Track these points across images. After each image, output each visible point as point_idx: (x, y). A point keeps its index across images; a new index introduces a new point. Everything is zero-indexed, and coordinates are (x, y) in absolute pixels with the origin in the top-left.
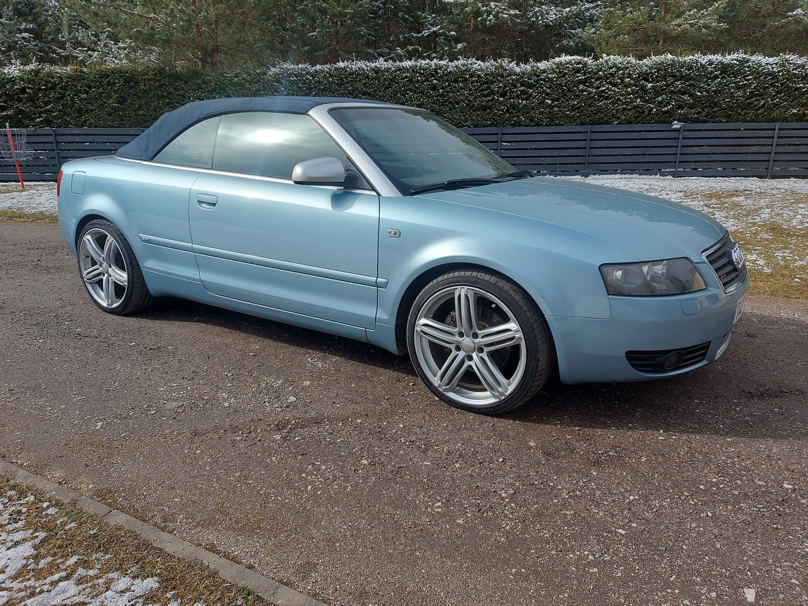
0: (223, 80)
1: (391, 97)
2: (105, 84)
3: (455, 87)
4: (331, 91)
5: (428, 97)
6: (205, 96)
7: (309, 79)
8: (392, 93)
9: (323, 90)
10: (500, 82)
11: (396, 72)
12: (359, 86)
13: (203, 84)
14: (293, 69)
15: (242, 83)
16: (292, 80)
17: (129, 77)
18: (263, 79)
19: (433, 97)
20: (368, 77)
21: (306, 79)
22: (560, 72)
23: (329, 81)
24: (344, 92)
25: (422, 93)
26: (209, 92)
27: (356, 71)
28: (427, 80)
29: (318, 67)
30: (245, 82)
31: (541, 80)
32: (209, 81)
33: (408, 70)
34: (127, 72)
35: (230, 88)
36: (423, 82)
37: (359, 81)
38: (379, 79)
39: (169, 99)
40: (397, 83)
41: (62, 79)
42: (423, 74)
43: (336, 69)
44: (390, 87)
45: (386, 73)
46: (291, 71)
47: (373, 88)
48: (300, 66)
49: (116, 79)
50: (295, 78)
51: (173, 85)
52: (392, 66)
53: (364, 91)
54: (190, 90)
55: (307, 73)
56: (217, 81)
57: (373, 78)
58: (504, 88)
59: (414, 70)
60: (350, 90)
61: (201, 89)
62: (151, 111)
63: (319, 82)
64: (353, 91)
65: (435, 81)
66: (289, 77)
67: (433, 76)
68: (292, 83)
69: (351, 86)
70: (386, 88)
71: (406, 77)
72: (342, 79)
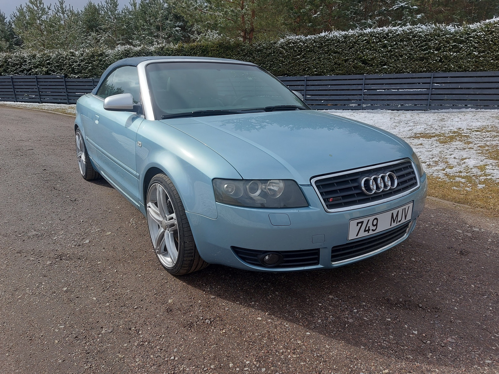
0: (252, 48)
1: (353, 54)
2: (193, 54)
3: (400, 45)
4: (314, 52)
5: (379, 52)
6: (241, 58)
7: (301, 45)
8: (354, 51)
9: (309, 51)
10: (436, 40)
11: (358, 37)
12: (332, 47)
13: (241, 51)
14: (292, 39)
15: (262, 49)
16: (291, 46)
17: (204, 49)
18: (274, 46)
19: (383, 52)
20: (339, 42)
21: (299, 45)
22: (488, 31)
23: (313, 45)
24: (322, 52)
25: (376, 50)
26: (243, 56)
27: (331, 38)
28: (380, 41)
29: (309, 37)
30: (264, 49)
31: (471, 37)
32: (244, 50)
33: (367, 35)
34: (203, 47)
35: (255, 53)
36: (377, 43)
37: (333, 44)
38: (346, 42)
40: (359, 44)
41: (173, 51)
42: (378, 37)
43: (319, 37)
44: (354, 47)
45: (352, 38)
46: (290, 41)
47: (342, 49)
48: (297, 37)
49: (198, 50)
50: (292, 45)
51: (225, 52)
52: (356, 33)
53: (335, 51)
54: (234, 55)
55: (301, 41)
56: (248, 49)
57: (342, 42)
58: (439, 44)
59: (371, 35)
60: (326, 51)
61: (239, 54)
63: (307, 46)
64: (328, 51)
65: (386, 42)
66: (289, 44)
67: (385, 38)
68: (291, 48)
69: (327, 48)
71: (365, 40)
72: (322, 44)
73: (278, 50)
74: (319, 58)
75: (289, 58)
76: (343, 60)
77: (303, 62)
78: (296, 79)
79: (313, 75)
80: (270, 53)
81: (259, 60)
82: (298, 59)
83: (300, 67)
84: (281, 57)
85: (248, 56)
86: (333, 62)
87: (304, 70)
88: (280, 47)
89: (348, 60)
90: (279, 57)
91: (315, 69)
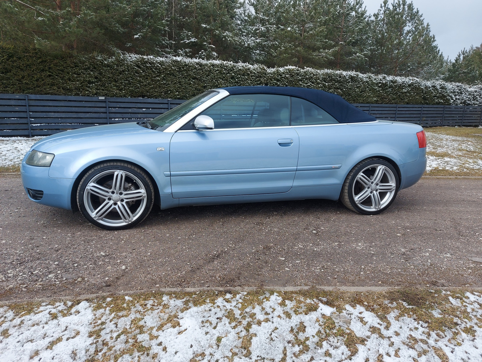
3: (243, 78)
5: (229, 83)
10: (265, 77)
19: (233, 83)
20: (196, 68)
22: (291, 75)
25: (227, 80)
27: (188, 64)
28: (229, 73)
31: (283, 77)
33: (218, 66)
36: (227, 74)
39: (50, 72)
42: (226, 69)
47: (199, 75)
53: (194, 77)
55: (157, 62)
57: (199, 69)
58: (267, 81)
59: (222, 66)
60: (186, 75)
62: (34, 81)
63: (166, 69)
64: (188, 76)
65: (233, 74)
66: (145, 64)
67: (231, 71)
68: (148, 68)
69: (186, 73)
70: (207, 76)
71: (218, 70)
72: (180, 68)
73: (134, 68)
74: (179, 82)
75: (147, 79)
76: (202, 87)
77: (164, 84)
78: (159, 102)
79: (175, 99)
80: (123, 71)
81: (109, 77)
82: (159, 81)
83: (161, 90)
84: (137, 76)
85: (92, 71)
86: (193, 88)
87: (166, 93)
88: (135, 66)
89: (206, 86)
90: (135, 77)
91: (177, 93)
